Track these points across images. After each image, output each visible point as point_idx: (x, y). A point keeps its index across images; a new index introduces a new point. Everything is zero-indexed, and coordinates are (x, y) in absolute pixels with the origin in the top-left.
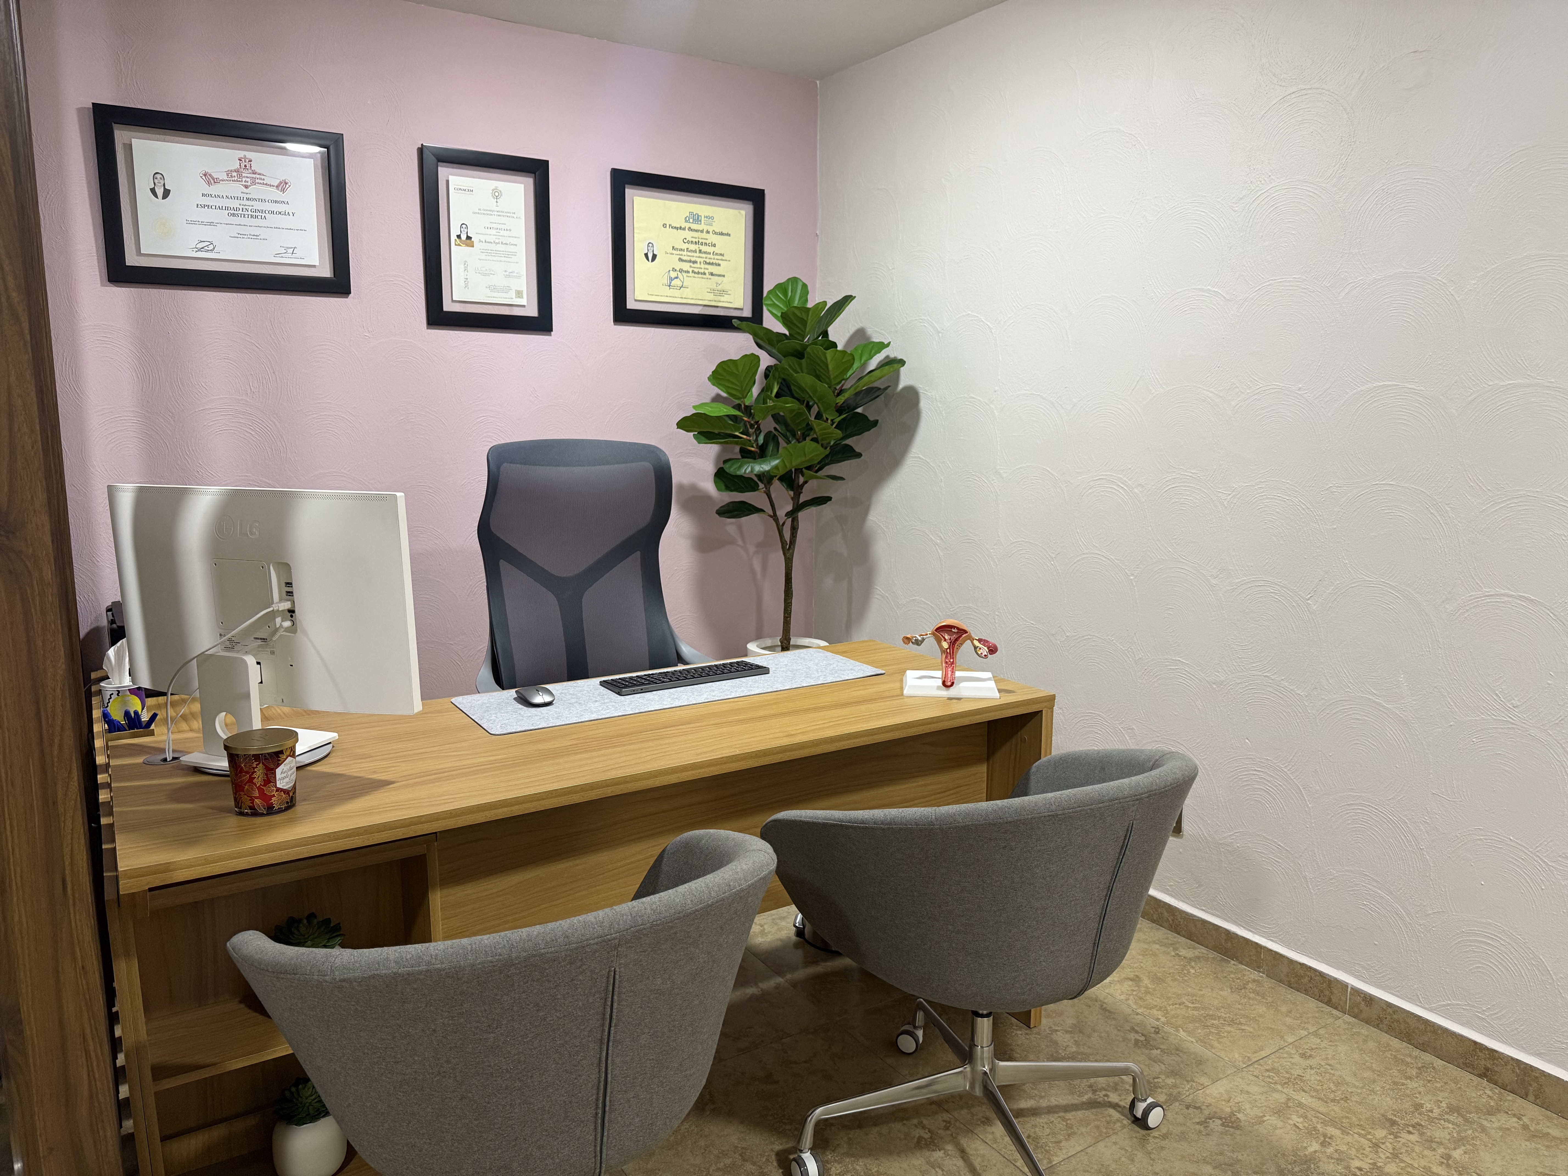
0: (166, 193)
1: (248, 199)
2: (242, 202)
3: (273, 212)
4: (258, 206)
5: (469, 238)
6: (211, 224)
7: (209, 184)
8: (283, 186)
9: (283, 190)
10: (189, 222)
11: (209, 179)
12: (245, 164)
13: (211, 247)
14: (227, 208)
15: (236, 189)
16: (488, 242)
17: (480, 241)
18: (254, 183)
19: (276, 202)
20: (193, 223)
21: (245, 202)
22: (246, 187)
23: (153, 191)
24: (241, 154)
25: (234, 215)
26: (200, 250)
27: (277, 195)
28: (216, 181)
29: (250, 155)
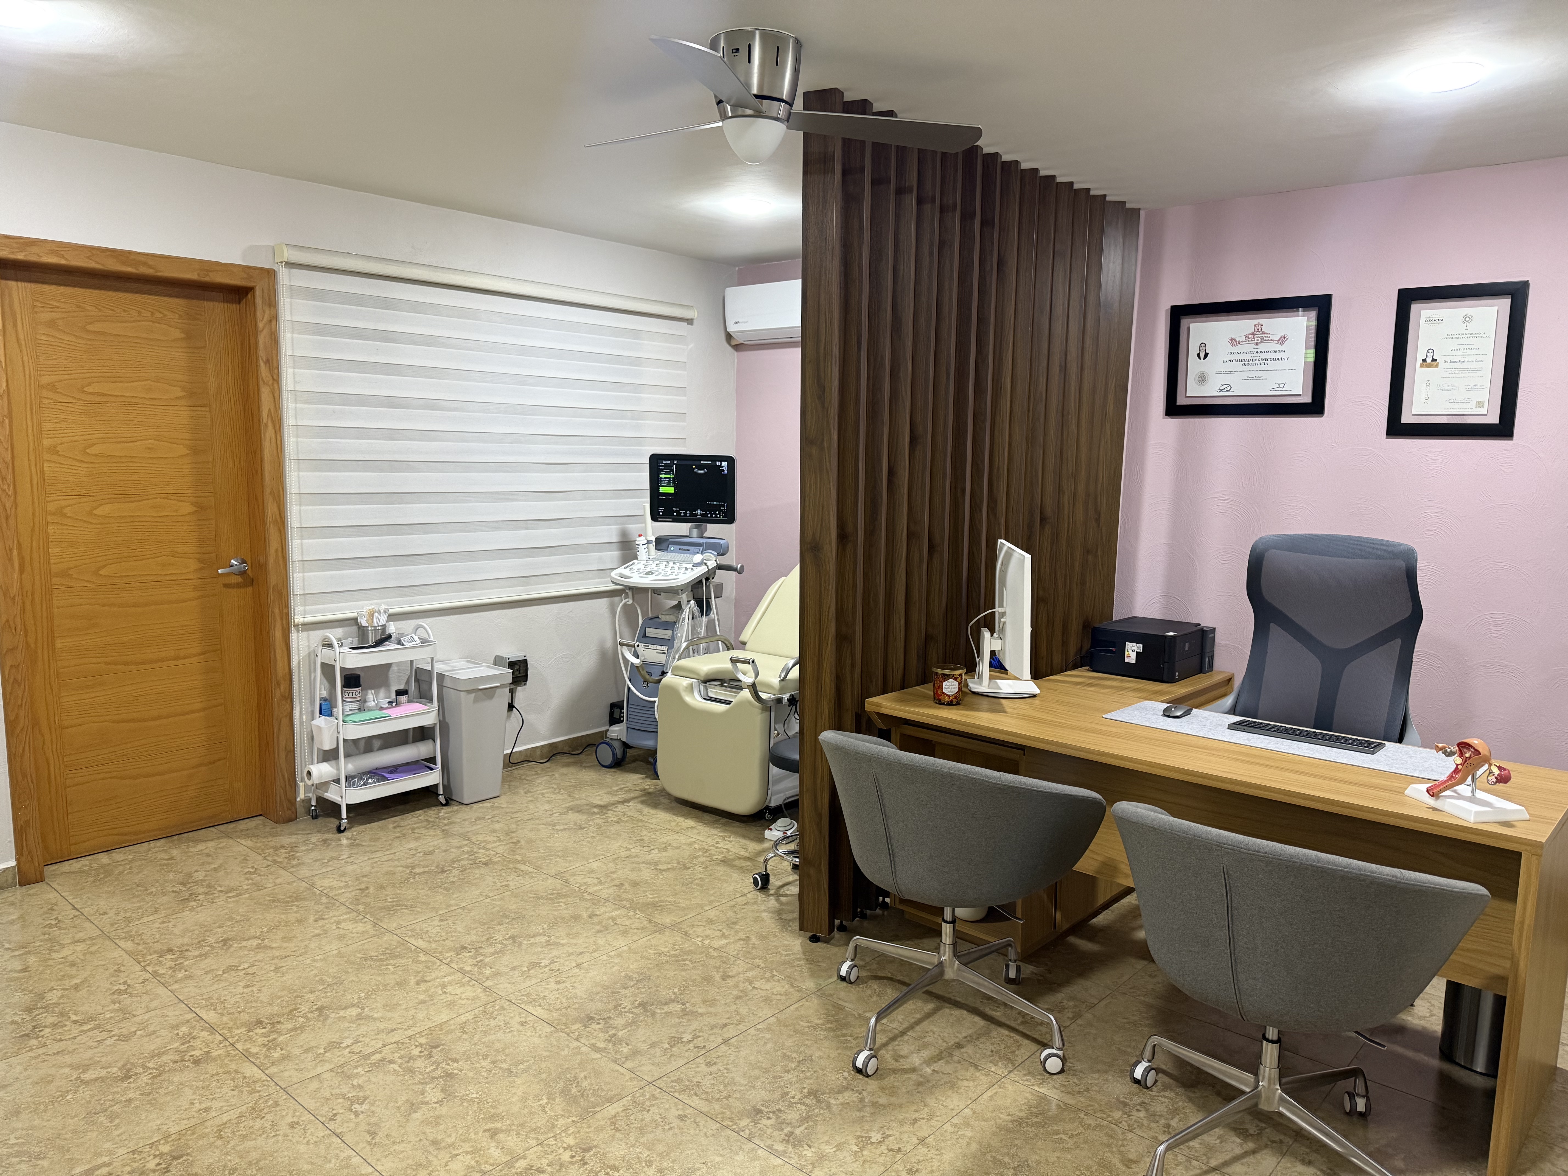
0: (1206, 355)
1: (1257, 352)
2: (1253, 355)
3: (1273, 359)
4: (1263, 356)
5: (1434, 360)
6: (1231, 372)
7: (1233, 345)
8: (1282, 340)
9: (1282, 343)
10: (1217, 373)
11: (1234, 342)
12: (1258, 328)
13: (1229, 388)
14: (1242, 360)
15: (1250, 347)
16: (1453, 362)
17: (1445, 362)
18: (1262, 341)
19: (1276, 351)
20: (1220, 373)
21: (1255, 355)
22: (1257, 344)
23: (1198, 355)
24: (1256, 322)
25: (1246, 364)
26: (1222, 391)
27: (1278, 347)
28: (1238, 343)
29: (1261, 321)
